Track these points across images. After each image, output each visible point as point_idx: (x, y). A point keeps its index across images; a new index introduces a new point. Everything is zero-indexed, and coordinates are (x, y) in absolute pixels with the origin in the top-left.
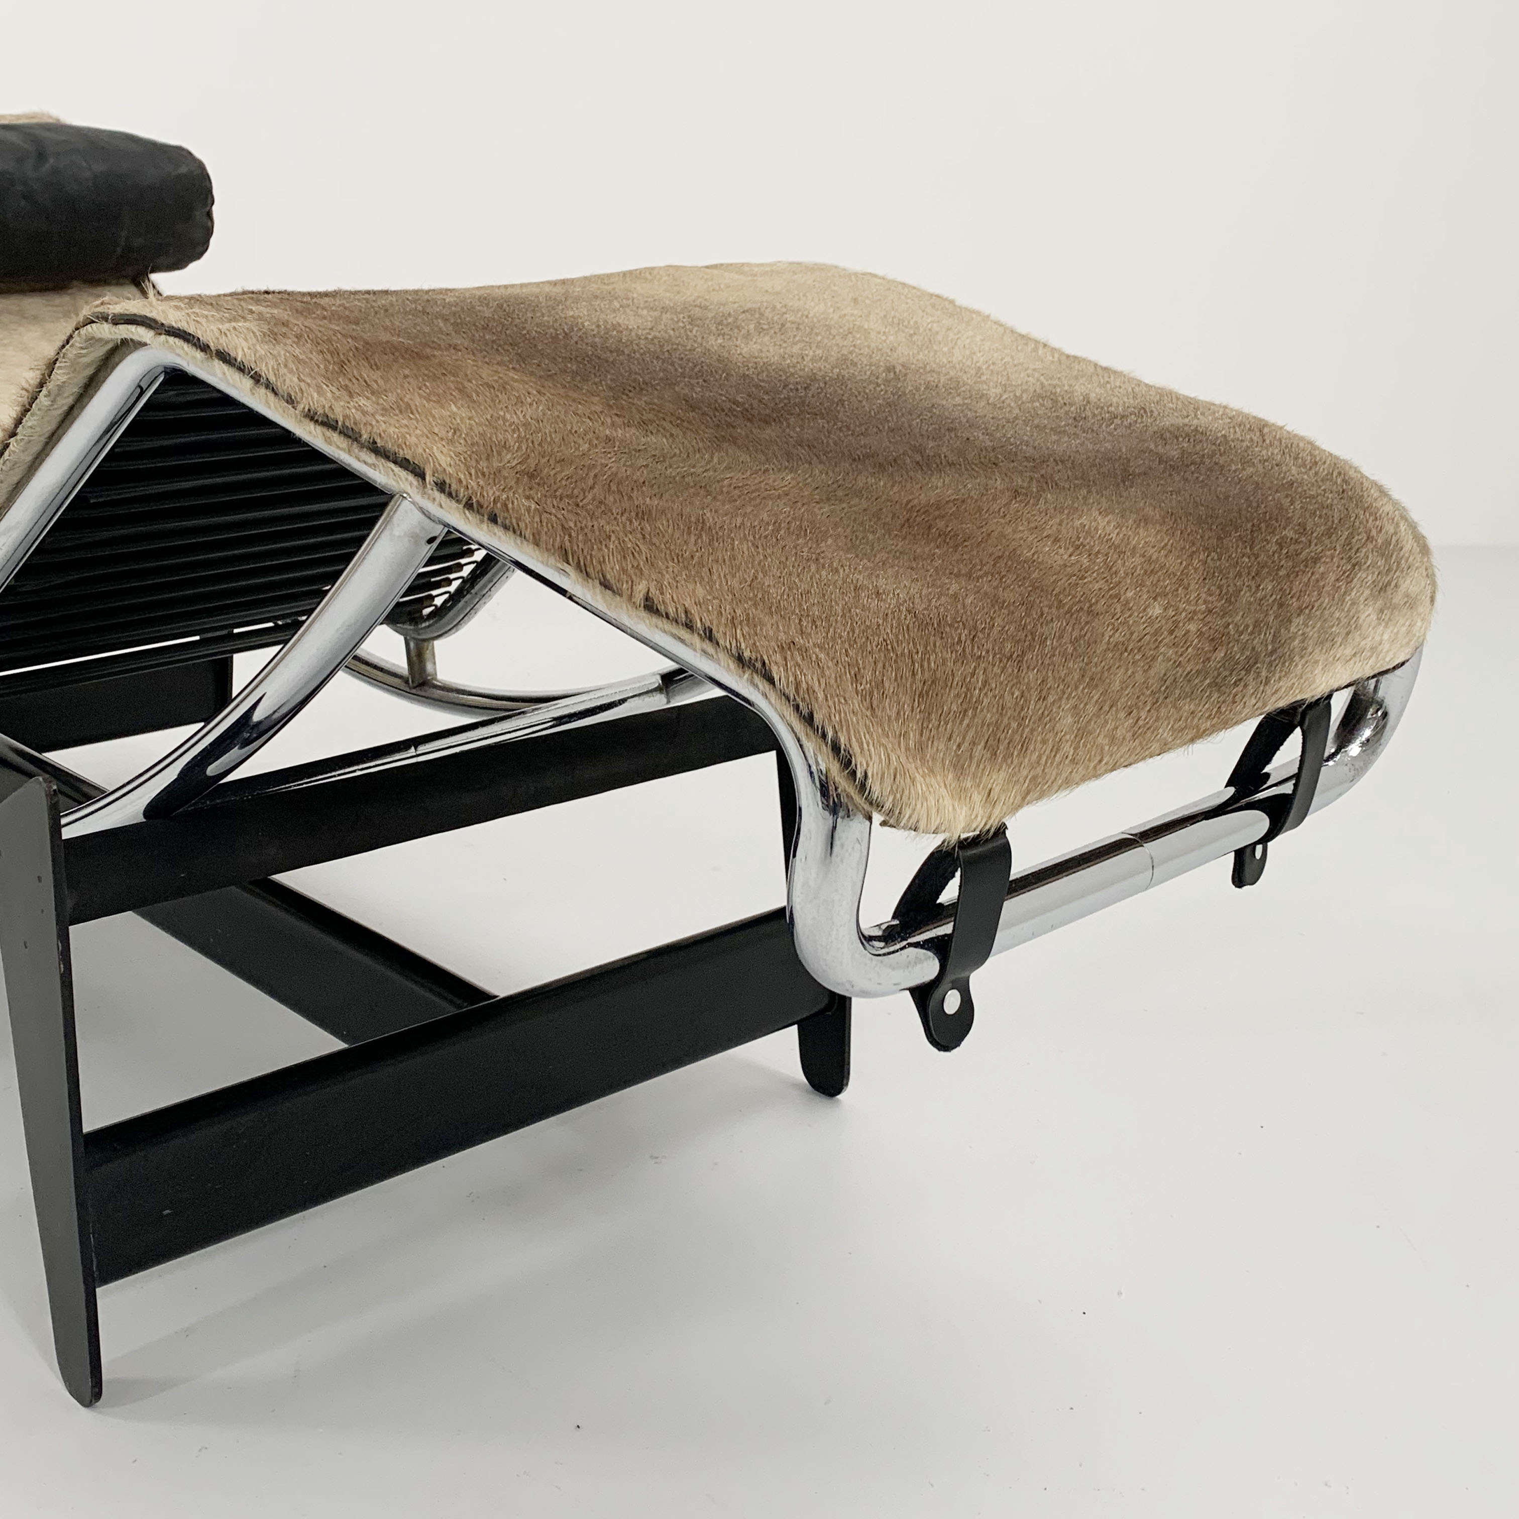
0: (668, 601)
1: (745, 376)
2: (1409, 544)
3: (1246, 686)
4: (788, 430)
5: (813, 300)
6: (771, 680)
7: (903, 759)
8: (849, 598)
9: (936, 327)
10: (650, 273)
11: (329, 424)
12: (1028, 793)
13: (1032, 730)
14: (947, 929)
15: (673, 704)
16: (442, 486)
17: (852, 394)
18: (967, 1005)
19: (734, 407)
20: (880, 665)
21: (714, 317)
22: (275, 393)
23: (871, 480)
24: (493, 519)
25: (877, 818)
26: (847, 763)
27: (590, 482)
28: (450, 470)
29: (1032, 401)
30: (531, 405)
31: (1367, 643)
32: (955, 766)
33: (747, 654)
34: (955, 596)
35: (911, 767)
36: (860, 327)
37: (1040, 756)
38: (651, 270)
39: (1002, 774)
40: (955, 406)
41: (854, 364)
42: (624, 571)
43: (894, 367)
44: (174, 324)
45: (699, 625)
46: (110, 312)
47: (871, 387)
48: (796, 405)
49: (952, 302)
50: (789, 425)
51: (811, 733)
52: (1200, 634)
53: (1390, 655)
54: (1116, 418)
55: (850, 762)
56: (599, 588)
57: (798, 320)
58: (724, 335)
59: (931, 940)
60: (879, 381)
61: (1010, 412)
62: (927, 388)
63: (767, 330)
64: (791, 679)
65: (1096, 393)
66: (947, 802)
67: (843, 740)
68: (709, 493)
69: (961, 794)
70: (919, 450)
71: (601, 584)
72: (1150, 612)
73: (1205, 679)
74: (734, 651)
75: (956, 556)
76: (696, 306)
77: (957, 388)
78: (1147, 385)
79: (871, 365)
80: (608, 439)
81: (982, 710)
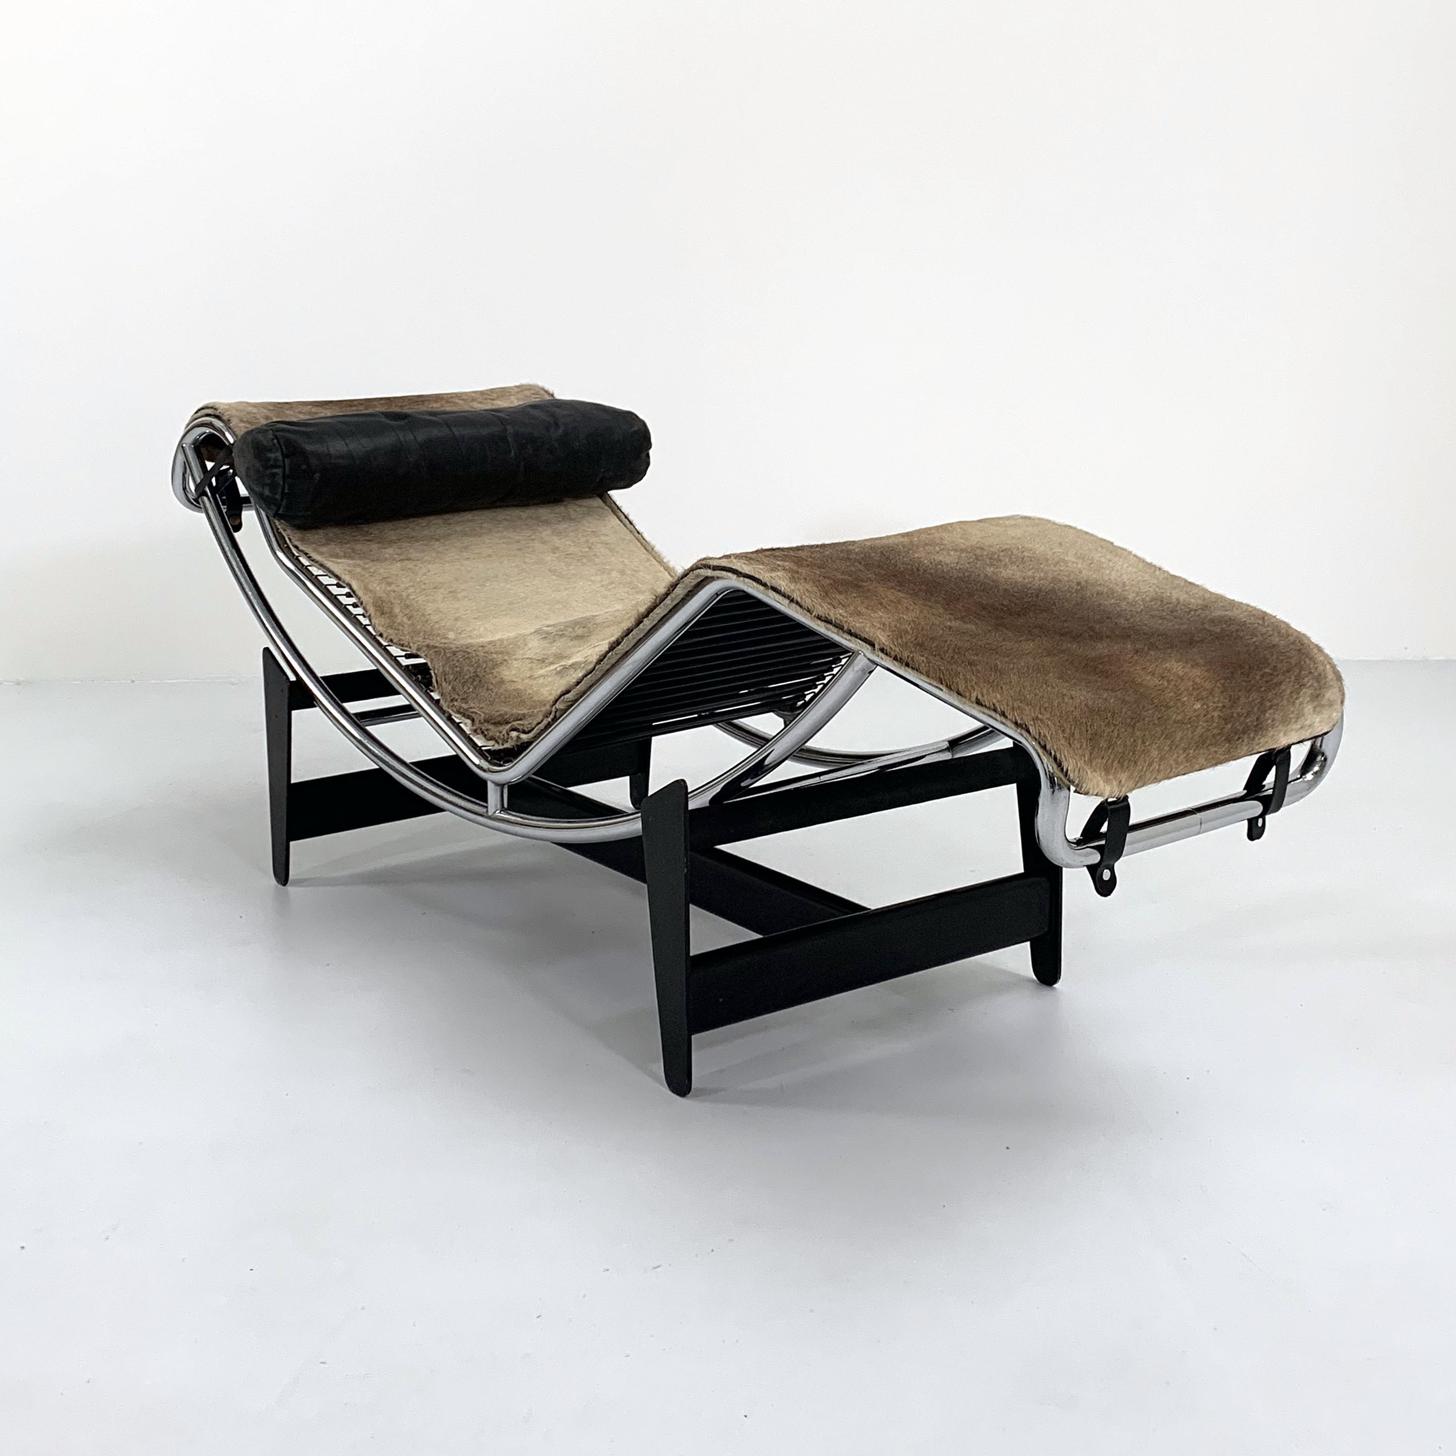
0: (985, 700)
1: (1006, 590)
2: (1331, 676)
3: (1243, 741)
4: (1029, 620)
5: (1038, 543)
6: (1028, 731)
7: (1083, 764)
8: (1060, 700)
9: (1103, 560)
10: (951, 527)
11: (828, 621)
12: (1138, 782)
13: (1139, 756)
14: (1103, 842)
15: (957, 756)
16: (882, 650)
17: (1060, 599)
18: (1113, 878)
19: (1003, 607)
20: (1073, 727)
21: (987, 555)
22: (801, 606)
23: (1069, 645)
24: (907, 665)
25: (1073, 788)
26: (1059, 765)
27: (946, 649)
28: (887, 643)
29: (1151, 601)
30: (913, 610)
31: (1308, 722)
32: (1105, 770)
33: (1019, 722)
34: (1106, 699)
35: (1086, 768)
36: (1064, 559)
37: (1143, 767)
38: (951, 524)
39: (1126, 774)
40: (1111, 604)
41: (1060, 581)
42: (966, 687)
43: (1080, 583)
44: (748, 573)
45: (999, 710)
46: (711, 564)
47: (1069, 594)
48: (1033, 605)
49: (1112, 543)
50: (1029, 617)
51: (1045, 753)
52: (1220, 717)
53: (1320, 728)
54: (1192, 611)
55: (1061, 764)
56: (956, 694)
57: (1030, 555)
58: (994, 565)
59: (1097, 846)
60: (1074, 591)
61: (1139, 607)
62: (1097, 594)
63: (1015, 562)
64: (1037, 731)
65: (1183, 597)
66: (1101, 783)
67: (1058, 756)
68: (997, 653)
69: (1107, 781)
70: (1092, 629)
71: (957, 693)
72: (1195, 707)
73: (1223, 736)
74: (1014, 720)
75: (1107, 681)
76: (977, 548)
77: (1113, 593)
78: (1210, 592)
79: (1069, 581)
80: (950, 627)
81: (1117, 747)
